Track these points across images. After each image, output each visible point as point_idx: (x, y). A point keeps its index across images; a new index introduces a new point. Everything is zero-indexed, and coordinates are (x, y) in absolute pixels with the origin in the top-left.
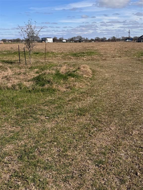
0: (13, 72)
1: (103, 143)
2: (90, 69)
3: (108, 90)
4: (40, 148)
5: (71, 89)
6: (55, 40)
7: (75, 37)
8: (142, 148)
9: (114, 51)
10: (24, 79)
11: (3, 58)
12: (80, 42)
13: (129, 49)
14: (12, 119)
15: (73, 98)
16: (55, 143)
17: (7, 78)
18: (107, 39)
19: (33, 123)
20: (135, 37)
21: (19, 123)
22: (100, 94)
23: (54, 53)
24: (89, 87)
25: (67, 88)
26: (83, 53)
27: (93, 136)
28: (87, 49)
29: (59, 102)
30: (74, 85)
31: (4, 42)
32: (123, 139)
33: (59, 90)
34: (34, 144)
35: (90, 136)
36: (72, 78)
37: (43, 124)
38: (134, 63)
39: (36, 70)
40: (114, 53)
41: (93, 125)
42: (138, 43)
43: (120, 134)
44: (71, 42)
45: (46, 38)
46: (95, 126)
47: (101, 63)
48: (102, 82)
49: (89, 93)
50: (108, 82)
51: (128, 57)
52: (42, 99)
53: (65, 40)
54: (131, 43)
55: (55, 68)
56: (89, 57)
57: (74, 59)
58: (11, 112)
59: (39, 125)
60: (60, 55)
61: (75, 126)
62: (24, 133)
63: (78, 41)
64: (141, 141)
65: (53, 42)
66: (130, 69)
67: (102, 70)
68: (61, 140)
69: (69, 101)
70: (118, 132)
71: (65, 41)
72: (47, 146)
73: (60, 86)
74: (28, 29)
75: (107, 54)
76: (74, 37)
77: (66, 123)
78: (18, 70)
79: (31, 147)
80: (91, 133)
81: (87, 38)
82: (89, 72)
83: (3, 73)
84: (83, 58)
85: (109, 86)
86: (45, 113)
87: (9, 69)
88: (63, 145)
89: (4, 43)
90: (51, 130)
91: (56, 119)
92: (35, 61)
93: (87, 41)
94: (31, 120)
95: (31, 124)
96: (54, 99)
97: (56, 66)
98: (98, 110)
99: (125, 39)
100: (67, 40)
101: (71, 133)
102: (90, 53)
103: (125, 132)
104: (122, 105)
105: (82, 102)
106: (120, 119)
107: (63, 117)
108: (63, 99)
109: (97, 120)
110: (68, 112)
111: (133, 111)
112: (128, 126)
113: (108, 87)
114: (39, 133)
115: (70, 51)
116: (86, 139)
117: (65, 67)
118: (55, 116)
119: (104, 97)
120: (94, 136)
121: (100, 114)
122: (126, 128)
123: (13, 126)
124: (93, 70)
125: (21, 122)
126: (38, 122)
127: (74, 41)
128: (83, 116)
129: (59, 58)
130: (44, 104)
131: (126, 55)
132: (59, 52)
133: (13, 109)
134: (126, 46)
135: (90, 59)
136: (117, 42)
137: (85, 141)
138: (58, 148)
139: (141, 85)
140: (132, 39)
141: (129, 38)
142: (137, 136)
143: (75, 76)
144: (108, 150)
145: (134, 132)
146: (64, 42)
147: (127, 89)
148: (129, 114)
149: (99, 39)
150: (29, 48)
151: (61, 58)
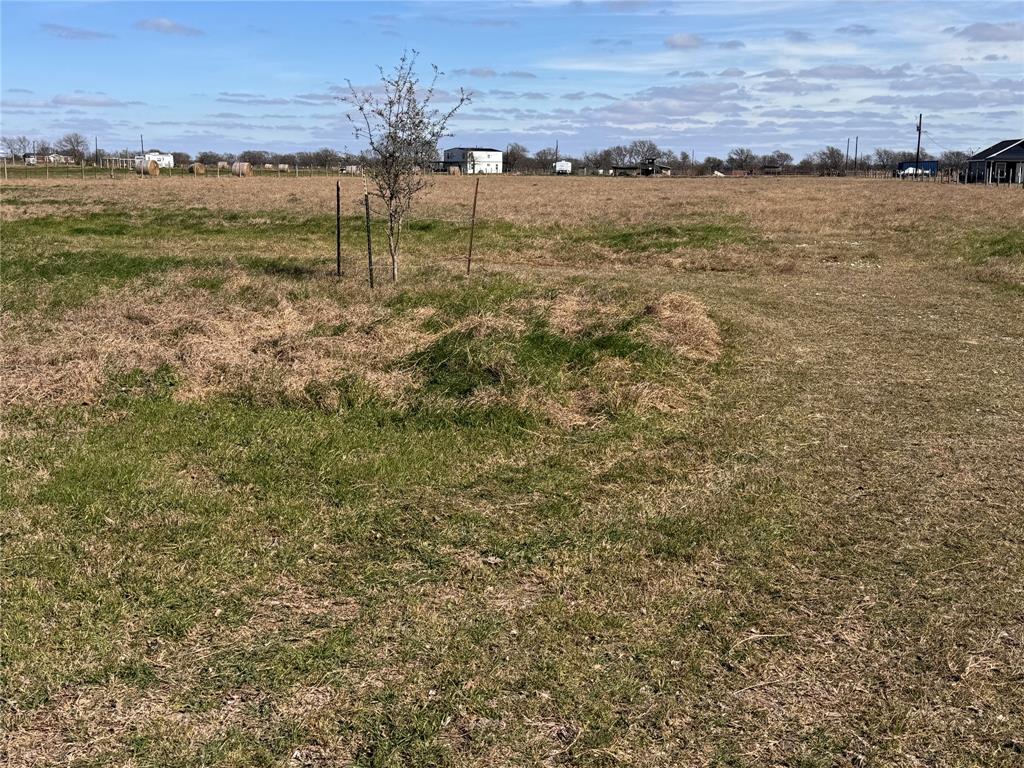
0: (310, 321)
1: (802, 709)
2: (709, 316)
3: (814, 430)
4: (464, 713)
5: (612, 418)
6: (513, 161)
7: (621, 145)
8: (1018, 750)
9: (836, 223)
10: (366, 355)
11: (252, 248)
12: (647, 173)
13: (921, 219)
14: (311, 558)
15: (622, 468)
16: (546, 695)
17: (280, 349)
18: (796, 162)
19: (423, 583)
20: (948, 156)
21: (350, 580)
22: (773, 453)
23: (510, 226)
24: (710, 413)
25: (592, 412)
26: (669, 232)
27: (744, 670)
28: (689, 210)
29: (551, 485)
30: (625, 397)
31: (255, 168)
32: (912, 695)
33: (548, 420)
34: (432, 692)
35: (730, 669)
36: (618, 363)
37: (475, 590)
38: (952, 292)
39: (425, 312)
40: (838, 235)
41: (742, 615)
42: (966, 186)
43: (893, 670)
44: (601, 171)
45: (468, 149)
46: (749, 618)
47: (771, 285)
48: (780, 385)
49: (713, 445)
50: (813, 391)
51: (917, 257)
52: (462, 462)
53: (568, 160)
54: (931, 186)
55: (522, 304)
56: (702, 255)
57: (622, 262)
58: (305, 524)
59: (450, 595)
60: (543, 240)
61: (644, 611)
62: (377, 631)
63: (635, 168)
64: (1011, 712)
65: (504, 170)
66: (933, 323)
67: (772, 325)
68: (575, 683)
69: (605, 478)
70: (884, 660)
71: (567, 167)
72: (502, 705)
73: (550, 402)
74: (391, 103)
75: (800, 241)
76: (618, 147)
77: (593, 593)
78: (331, 312)
79: (421, 707)
80: (731, 652)
81: (685, 156)
82: (703, 333)
83: (256, 322)
84: (666, 257)
85: (820, 411)
86: (480, 535)
87: (284, 302)
88: (589, 710)
89: (257, 173)
90: (519, 627)
91: (543, 572)
92: (414, 268)
93: (682, 168)
94: (408, 566)
95: (410, 590)
96: (522, 464)
97: (527, 294)
98: (764, 535)
99: (894, 165)
100: (576, 160)
101: (625, 649)
102: (703, 235)
103: (919, 658)
104: (899, 516)
105: (673, 487)
106: (887, 587)
107: (578, 563)
108: (569, 470)
109: (759, 587)
110: (602, 537)
111: (958, 548)
112: (937, 631)
113: (813, 412)
114: (454, 635)
115: (596, 218)
116: (709, 686)
117: (571, 303)
118: (535, 554)
119: (793, 468)
120: (749, 673)
121: (777, 558)
122: (923, 641)
123: (321, 596)
124: (727, 321)
125: (360, 577)
126: (446, 580)
127: (615, 168)
128: (685, 565)
129: (538, 253)
130: (470, 486)
131: (905, 250)
132: (539, 222)
133: (318, 506)
134: (899, 201)
135: (705, 262)
136: (852, 178)
137: (703, 692)
138: (558, 720)
139: (998, 413)
140: (934, 166)
141: (917, 160)
142: (988, 686)
143: (633, 348)
144: (833, 751)
145: (971, 665)
146: (563, 173)
147: (917, 429)
148: (937, 566)
149: (753, 158)
150: (391, 198)
151: (548, 256)
